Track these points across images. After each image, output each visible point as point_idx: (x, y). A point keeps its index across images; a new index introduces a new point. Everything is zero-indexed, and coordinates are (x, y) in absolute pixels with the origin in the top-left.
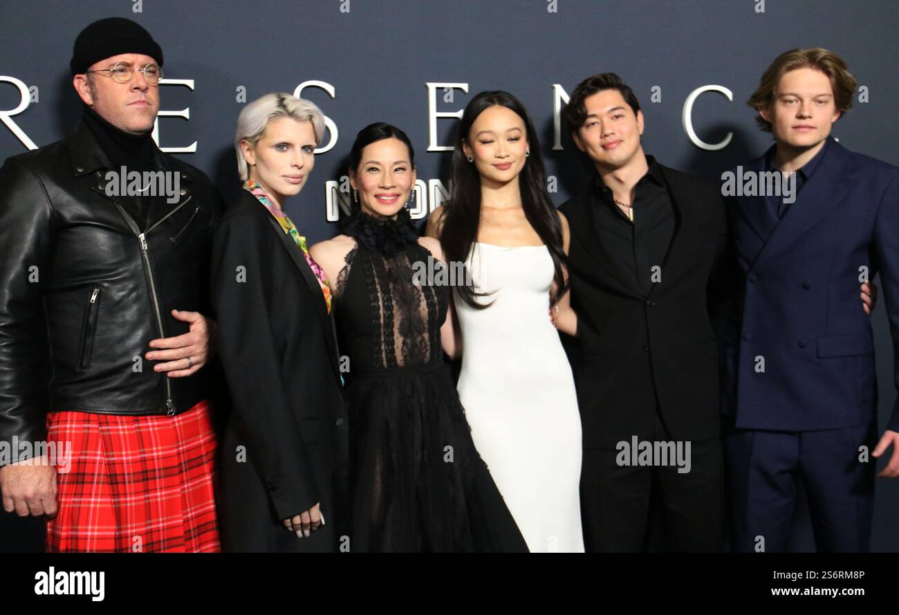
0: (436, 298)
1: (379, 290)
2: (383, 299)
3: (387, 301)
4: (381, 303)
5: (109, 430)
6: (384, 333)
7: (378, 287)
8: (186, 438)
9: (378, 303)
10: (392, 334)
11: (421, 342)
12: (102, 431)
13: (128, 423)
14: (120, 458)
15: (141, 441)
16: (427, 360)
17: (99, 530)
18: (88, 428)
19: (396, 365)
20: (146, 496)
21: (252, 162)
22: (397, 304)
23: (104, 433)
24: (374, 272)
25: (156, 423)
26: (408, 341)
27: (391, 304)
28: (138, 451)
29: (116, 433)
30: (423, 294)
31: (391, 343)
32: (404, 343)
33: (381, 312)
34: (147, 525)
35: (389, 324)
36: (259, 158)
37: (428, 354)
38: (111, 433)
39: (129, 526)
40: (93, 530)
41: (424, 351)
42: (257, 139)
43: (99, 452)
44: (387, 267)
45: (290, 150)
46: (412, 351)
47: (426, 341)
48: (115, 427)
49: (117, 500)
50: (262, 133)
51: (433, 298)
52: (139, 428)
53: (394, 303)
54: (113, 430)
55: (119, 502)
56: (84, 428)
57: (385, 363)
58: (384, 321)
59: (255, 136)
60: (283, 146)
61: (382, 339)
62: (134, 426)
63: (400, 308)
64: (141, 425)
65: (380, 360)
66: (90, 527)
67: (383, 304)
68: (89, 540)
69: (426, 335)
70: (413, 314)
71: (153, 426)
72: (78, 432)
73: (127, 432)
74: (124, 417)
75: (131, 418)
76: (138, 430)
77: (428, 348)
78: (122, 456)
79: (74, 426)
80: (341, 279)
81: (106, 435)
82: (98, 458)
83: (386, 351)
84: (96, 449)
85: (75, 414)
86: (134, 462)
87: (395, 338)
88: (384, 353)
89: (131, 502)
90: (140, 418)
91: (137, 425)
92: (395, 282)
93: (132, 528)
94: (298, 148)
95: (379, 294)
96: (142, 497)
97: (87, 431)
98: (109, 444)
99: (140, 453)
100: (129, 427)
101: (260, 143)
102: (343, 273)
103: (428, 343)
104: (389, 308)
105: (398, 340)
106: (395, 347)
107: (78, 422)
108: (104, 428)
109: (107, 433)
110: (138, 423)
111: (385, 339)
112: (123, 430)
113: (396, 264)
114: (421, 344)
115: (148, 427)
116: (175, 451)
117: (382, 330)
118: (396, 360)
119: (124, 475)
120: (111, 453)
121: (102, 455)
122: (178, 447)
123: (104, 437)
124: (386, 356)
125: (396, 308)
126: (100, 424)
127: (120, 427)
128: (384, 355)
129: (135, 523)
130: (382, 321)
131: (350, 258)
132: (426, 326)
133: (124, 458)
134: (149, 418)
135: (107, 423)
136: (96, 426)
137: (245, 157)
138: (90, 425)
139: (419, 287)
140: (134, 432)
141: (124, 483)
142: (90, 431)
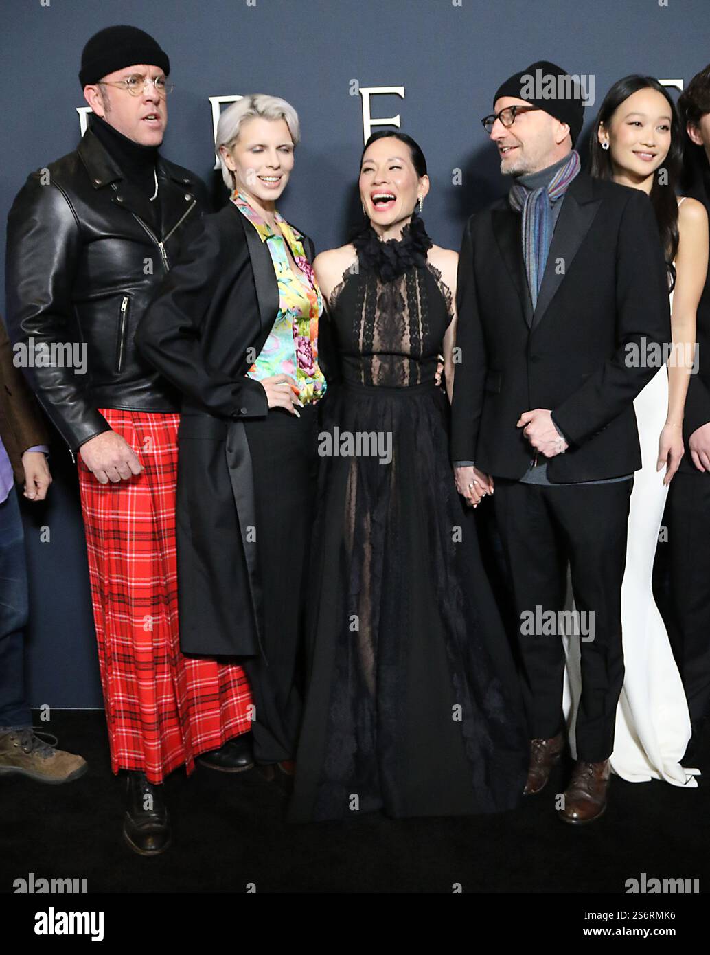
0: (421, 334)
1: (364, 317)
2: (365, 327)
3: (369, 330)
4: (361, 331)
5: (141, 426)
9: (359, 331)
11: (400, 368)
12: (135, 427)
13: (157, 420)
14: (151, 452)
15: (168, 436)
17: (136, 515)
18: (123, 424)
19: (372, 384)
21: (233, 168)
22: (379, 334)
23: (138, 429)
24: (365, 295)
26: (386, 366)
27: (373, 333)
28: (166, 446)
30: (408, 328)
32: (381, 367)
33: (360, 340)
38: (143, 429)
39: (161, 511)
40: (131, 515)
41: (402, 377)
42: (232, 143)
45: (265, 152)
47: (405, 368)
48: (147, 424)
49: (151, 489)
50: (236, 137)
51: (419, 333)
52: (166, 425)
53: (376, 332)
54: (144, 426)
55: (153, 491)
56: (119, 424)
57: (363, 380)
59: (231, 141)
62: (161, 423)
63: (381, 339)
64: (167, 422)
65: (358, 376)
66: (129, 513)
68: (129, 523)
70: (395, 345)
72: (114, 427)
73: (156, 429)
74: (153, 414)
75: (159, 415)
76: (165, 427)
78: (152, 449)
79: (110, 421)
81: (139, 431)
85: (110, 411)
86: (163, 455)
87: (373, 362)
89: (162, 490)
90: (166, 415)
91: (164, 422)
93: (163, 514)
94: (273, 149)
95: (362, 322)
96: (171, 486)
97: (122, 427)
98: (142, 438)
99: (168, 448)
100: (158, 424)
101: (237, 148)
102: (337, 290)
104: (369, 337)
105: (377, 364)
106: (372, 369)
107: (114, 418)
108: (136, 424)
109: (140, 429)
110: (165, 420)
112: (153, 426)
114: (399, 371)
119: (155, 466)
120: (143, 447)
121: (135, 449)
123: (136, 432)
125: (376, 338)
126: (134, 420)
127: (151, 423)
129: (166, 509)
133: (156, 451)
134: (173, 415)
135: (139, 420)
136: (131, 422)
137: (226, 164)
138: (124, 422)
139: (407, 320)
140: (162, 428)
141: (156, 474)
142: (124, 427)
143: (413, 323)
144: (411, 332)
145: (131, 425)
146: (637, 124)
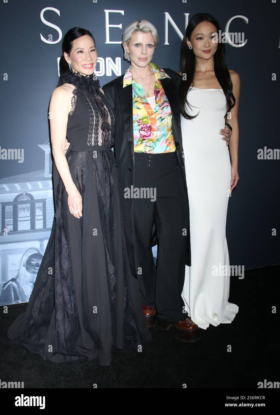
1: (92, 108)
2: (95, 112)
6: (95, 128)
9: (93, 114)
10: (97, 130)
11: (108, 135)
19: (98, 144)
26: (104, 134)
27: (98, 115)
31: (97, 134)
32: (102, 134)
33: (94, 118)
35: (97, 125)
37: (110, 142)
41: (109, 140)
51: (112, 115)
57: (93, 144)
58: (95, 123)
61: (93, 131)
63: (101, 117)
65: (90, 142)
67: (95, 115)
69: (110, 132)
70: (106, 121)
80: (73, 101)
83: (94, 137)
87: (99, 131)
88: (93, 138)
95: (93, 110)
104: (97, 117)
106: (99, 136)
111: (94, 131)
117: (94, 127)
118: (98, 142)
124: (94, 140)
128: (93, 140)
130: (94, 123)
131: (75, 92)
132: (111, 128)
139: (107, 109)
144: (110, 114)
146: (201, 38)
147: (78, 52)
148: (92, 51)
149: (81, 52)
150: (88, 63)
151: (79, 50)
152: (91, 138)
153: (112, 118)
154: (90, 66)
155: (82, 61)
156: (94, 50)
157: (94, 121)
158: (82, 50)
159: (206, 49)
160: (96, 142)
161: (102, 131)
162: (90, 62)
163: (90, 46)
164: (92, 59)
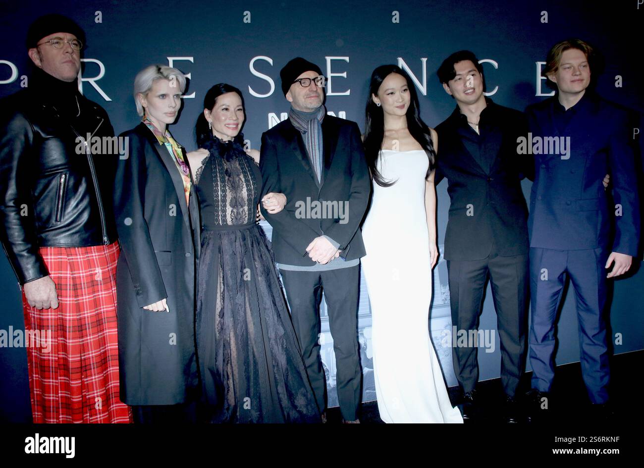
0: (252, 186)
1: (219, 180)
2: (221, 186)
3: (223, 187)
4: (219, 188)
5: (72, 259)
6: (221, 205)
7: (219, 179)
8: (111, 262)
9: (217, 188)
10: (225, 206)
11: (242, 212)
12: (69, 259)
14: (78, 275)
15: (89, 264)
16: (245, 222)
18: (61, 258)
19: (227, 224)
20: (94, 295)
21: (145, 106)
22: (229, 189)
23: (70, 261)
24: (218, 170)
25: (97, 254)
26: (235, 210)
28: (88, 270)
29: (76, 260)
30: (245, 184)
31: (224, 211)
32: (232, 211)
33: (219, 193)
34: (96, 311)
35: (224, 201)
36: (150, 103)
37: (246, 219)
38: (74, 260)
41: (244, 217)
42: (147, 93)
43: (68, 272)
44: (225, 167)
45: (167, 98)
46: (237, 217)
47: (246, 211)
48: (76, 257)
49: (78, 299)
50: (150, 89)
51: (251, 186)
52: (88, 257)
53: (227, 188)
55: (78, 300)
56: (58, 258)
57: (220, 222)
58: (221, 198)
59: (146, 91)
60: (163, 96)
61: (220, 208)
62: (85, 256)
63: (231, 191)
64: (89, 255)
65: (217, 220)
67: (221, 189)
69: (246, 208)
70: (238, 195)
71: (95, 256)
72: (56, 260)
73: (82, 260)
76: (88, 259)
77: (247, 215)
78: (80, 273)
79: (53, 257)
80: (198, 173)
82: (68, 275)
83: (221, 215)
84: (67, 271)
85: (53, 249)
86: (87, 276)
87: (227, 208)
88: (220, 216)
89: (86, 299)
92: (229, 176)
93: (87, 313)
94: (171, 96)
95: (219, 183)
96: (92, 296)
97: (60, 260)
98: (73, 267)
99: (89, 271)
100: (83, 256)
101: (150, 95)
102: (200, 170)
103: (247, 213)
104: (224, 191)
105: (229, 209)
106: (227, 213)
107: (55, 255)
108: (70, 257)
109: (72, 261)
111: (221, 208)
112: (80, 258)
113: (231, 166)
115: (93, 256)
116: (107, 269)
117: (220, 203)
118: (227, 221)
119: (81, 284)
120: (74, 272)
121: (70, 274)
122: (108, 267)
123: (70, 263)
124: (222, 218)
125: (228, 191)
126: (67, 255)
127: (79, 257)
128: (220, 218)
130: (220, 198)
131: (204, 162)
132: (246, 203)
133: (81, 275)
135: (71, 255)
136: (66, 257)
137: (140, 102)
138: (62, 257)
139: (243, 180)
140: (86, 259)
141: (82, 289)
142: (62, 260)
143: (247, 181)
144: (247, 185)
145: (67, 259)
146: (392, 93)
147: (223, 109)
148: (239, 110)
149: (227, 109)
150: (232, 122)
151: (224, 107)
152: (218, 216)
153: (249, 190)
154: (234, 126)
155: (225, 120)
156: (241, 110)
157: (218, 197)
158: (227, 107)
159: (399, 104)
160: (224, 221)
161: (231, 209)
162: (235, 122)
163: (238, 105)
164: (238, 119)
